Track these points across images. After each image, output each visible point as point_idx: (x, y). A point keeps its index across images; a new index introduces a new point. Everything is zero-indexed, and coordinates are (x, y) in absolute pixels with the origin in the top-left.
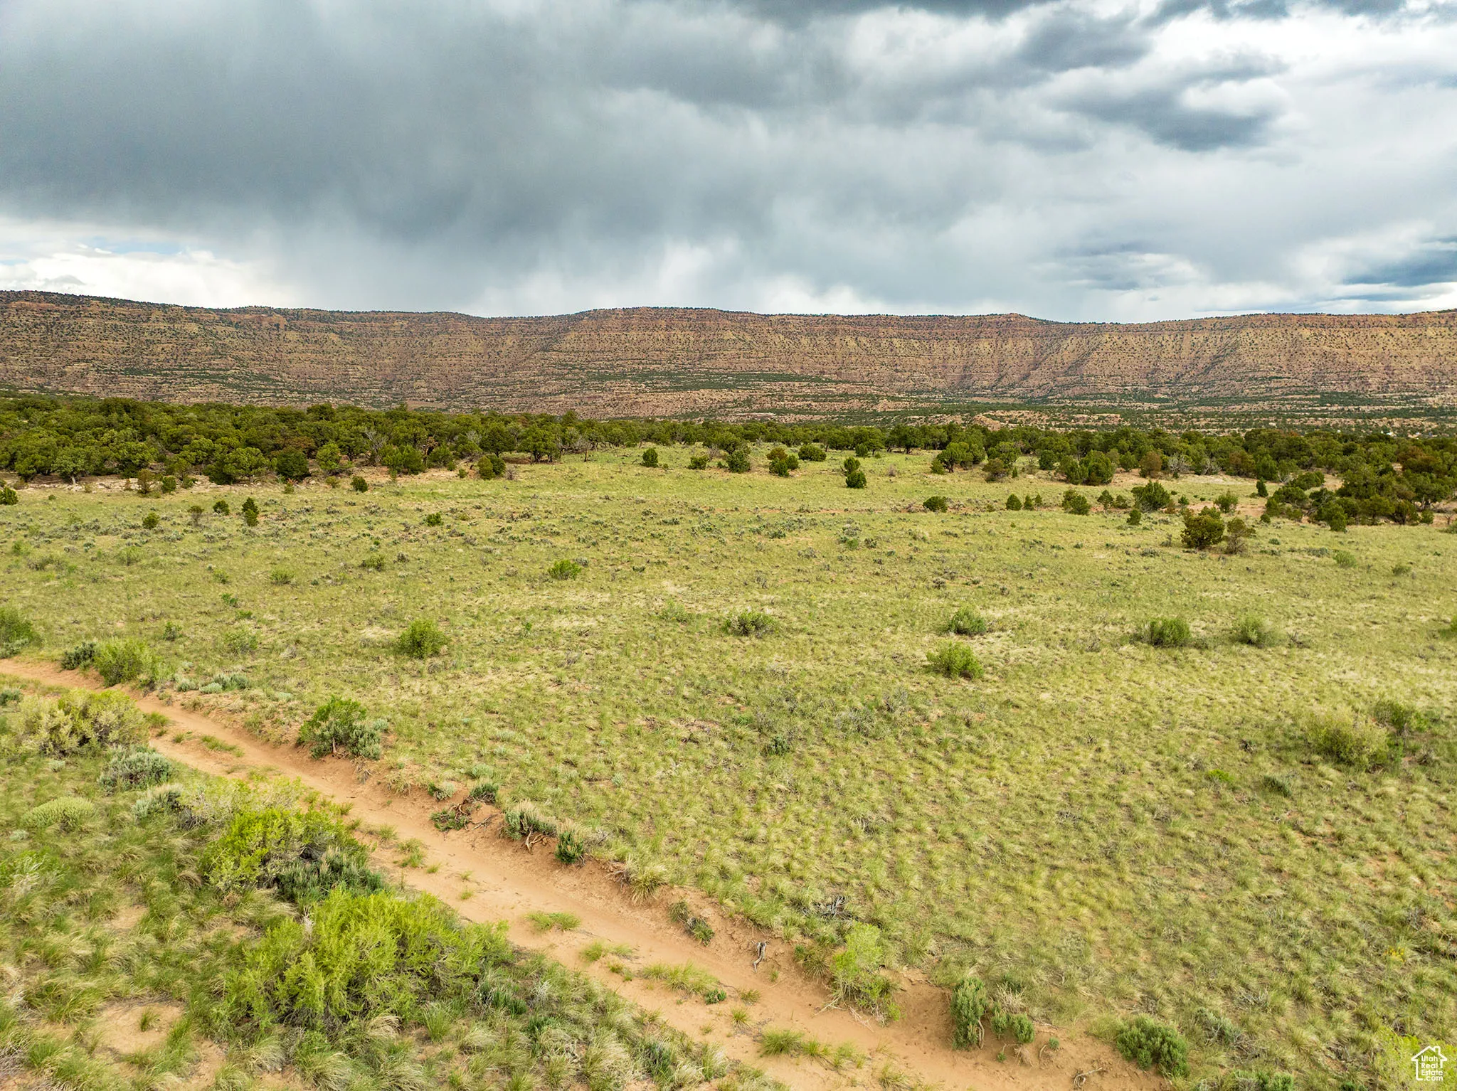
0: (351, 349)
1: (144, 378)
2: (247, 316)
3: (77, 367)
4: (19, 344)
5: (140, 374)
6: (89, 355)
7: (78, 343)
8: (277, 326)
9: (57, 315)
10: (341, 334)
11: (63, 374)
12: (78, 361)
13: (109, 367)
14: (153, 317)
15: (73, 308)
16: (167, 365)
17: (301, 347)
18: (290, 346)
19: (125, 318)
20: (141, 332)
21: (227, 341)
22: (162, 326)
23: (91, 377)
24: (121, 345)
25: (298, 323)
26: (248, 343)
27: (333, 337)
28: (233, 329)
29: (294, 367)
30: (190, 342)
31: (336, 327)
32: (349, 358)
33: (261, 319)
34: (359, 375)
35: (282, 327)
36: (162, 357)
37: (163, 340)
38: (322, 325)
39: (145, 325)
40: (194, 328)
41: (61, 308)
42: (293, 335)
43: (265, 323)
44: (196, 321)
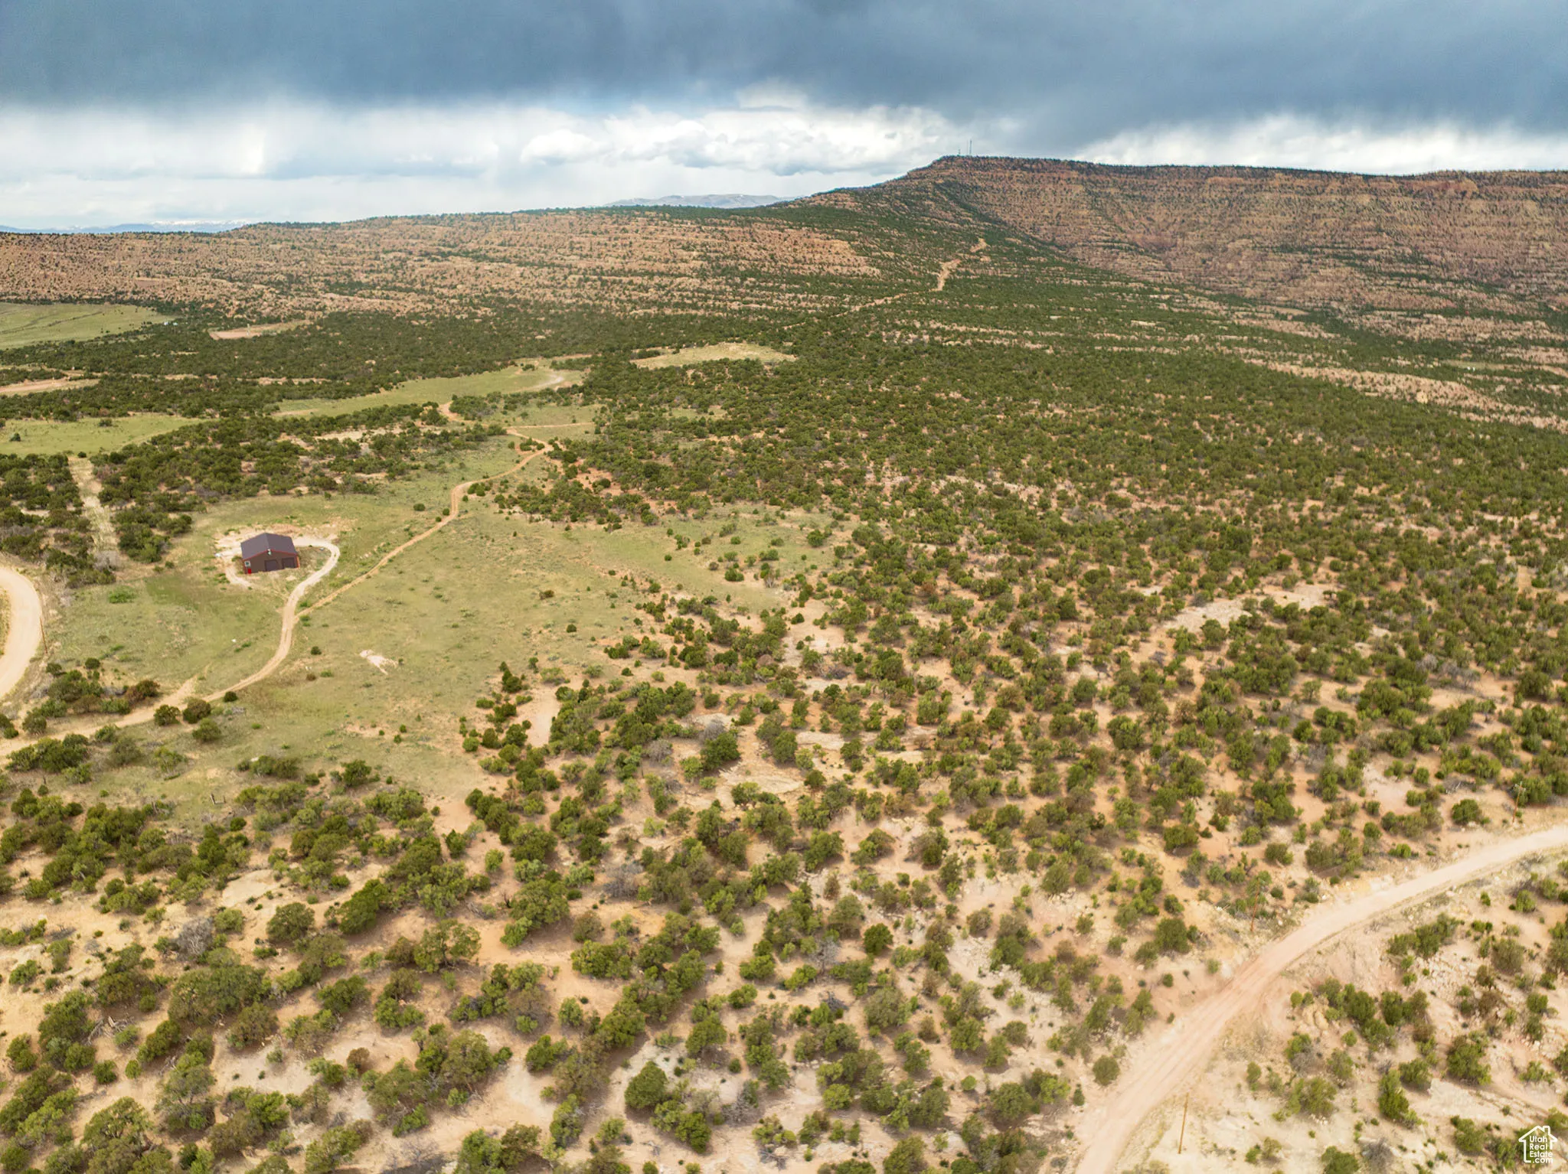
0: (1546, 220)
1: (1291, 256)
2: (1433, 183)
3: (1238, 243)
4: (1201, 219)
5: (1291, 251)
6: (1254, 231)
7: (1250, 219)
8: (1464, 194)
9: (1242, 189)
10: (1541, 203)
11: (1225, 250)
12: (1241, 238)
13: (1267, 243)
14: (1328, 190)
15: (1259, 182)
16: (1322, 242)
17: (1483, 219)
18: (1470, 217)
19: (1302, 191)
20: (1311, 205)
21: (1397, 215)
22: (1333, 198)
23: (1245, 254)
24: (1288, 220)
25: (1490, 189)
26: (1421, 215)
27: (1531, 206)
28: (1409, 199)
29: (1466, 243)
30: (1354, 215)
31: (1538, 193)
32: (1539, 232)
33: (1447, 186)
34: (1541, 253)
35: (1469, 194)
36: (1321, 232)
37: (1330, 214)
38: (1520, 190)
39: (1317, 198)
40: (1365, 200)
41: (1248, 182)
42: (1478, 205)
43: (1451, 191)
44: (1372, 191)
